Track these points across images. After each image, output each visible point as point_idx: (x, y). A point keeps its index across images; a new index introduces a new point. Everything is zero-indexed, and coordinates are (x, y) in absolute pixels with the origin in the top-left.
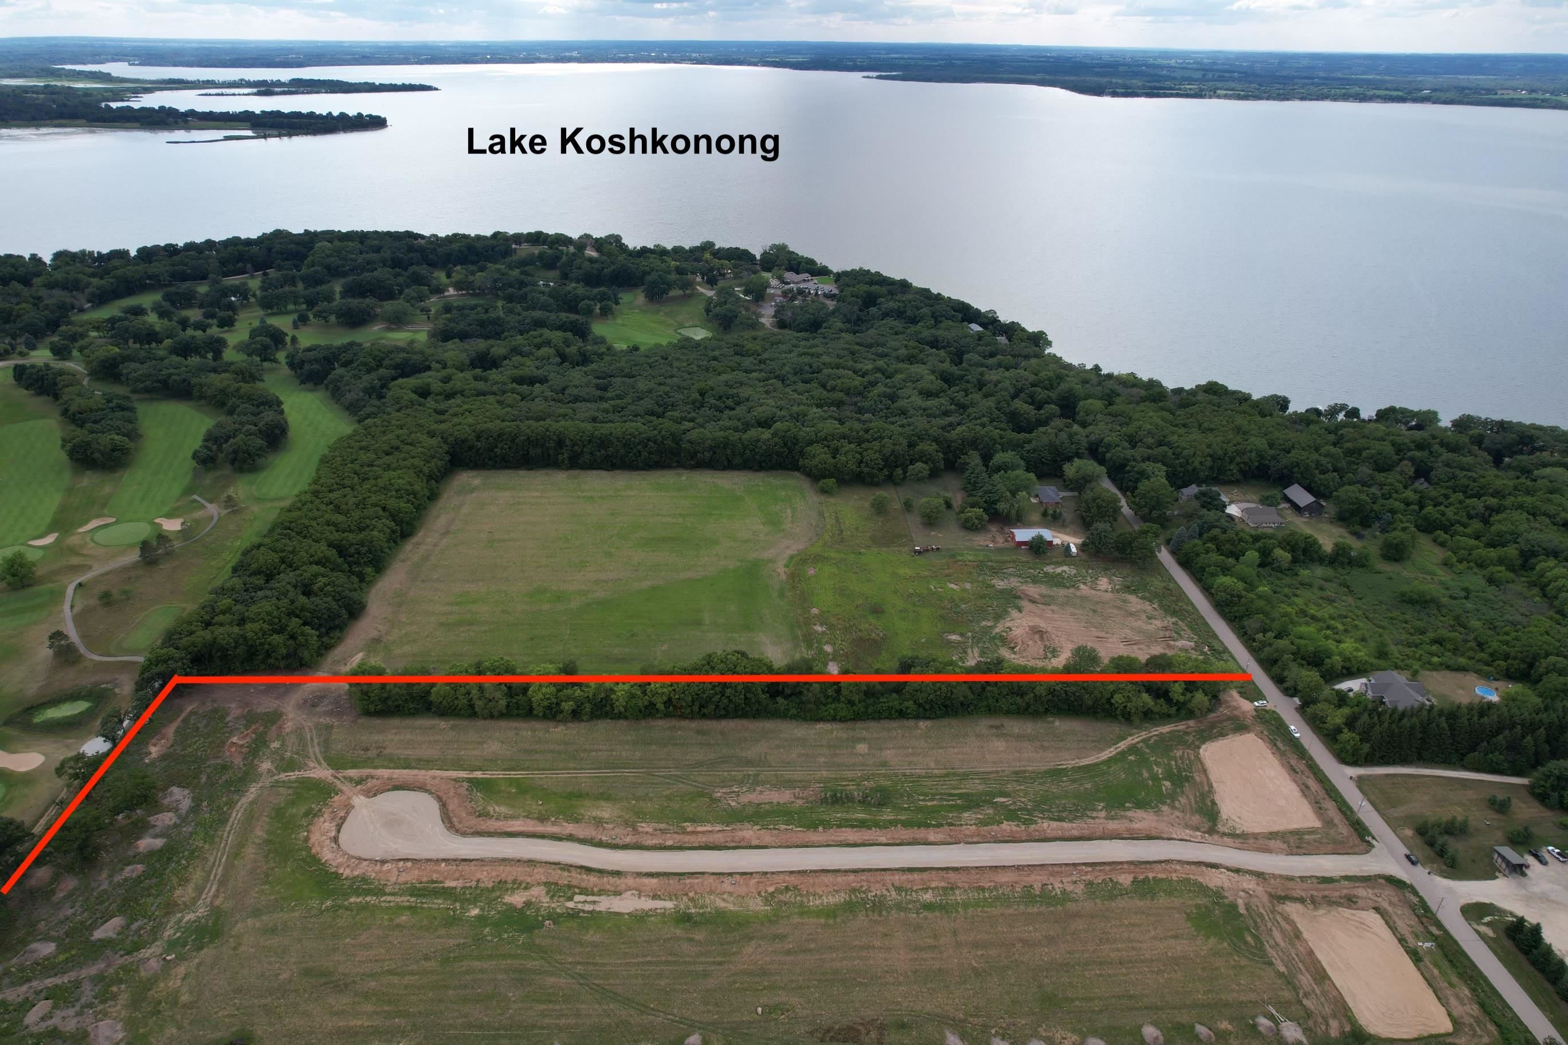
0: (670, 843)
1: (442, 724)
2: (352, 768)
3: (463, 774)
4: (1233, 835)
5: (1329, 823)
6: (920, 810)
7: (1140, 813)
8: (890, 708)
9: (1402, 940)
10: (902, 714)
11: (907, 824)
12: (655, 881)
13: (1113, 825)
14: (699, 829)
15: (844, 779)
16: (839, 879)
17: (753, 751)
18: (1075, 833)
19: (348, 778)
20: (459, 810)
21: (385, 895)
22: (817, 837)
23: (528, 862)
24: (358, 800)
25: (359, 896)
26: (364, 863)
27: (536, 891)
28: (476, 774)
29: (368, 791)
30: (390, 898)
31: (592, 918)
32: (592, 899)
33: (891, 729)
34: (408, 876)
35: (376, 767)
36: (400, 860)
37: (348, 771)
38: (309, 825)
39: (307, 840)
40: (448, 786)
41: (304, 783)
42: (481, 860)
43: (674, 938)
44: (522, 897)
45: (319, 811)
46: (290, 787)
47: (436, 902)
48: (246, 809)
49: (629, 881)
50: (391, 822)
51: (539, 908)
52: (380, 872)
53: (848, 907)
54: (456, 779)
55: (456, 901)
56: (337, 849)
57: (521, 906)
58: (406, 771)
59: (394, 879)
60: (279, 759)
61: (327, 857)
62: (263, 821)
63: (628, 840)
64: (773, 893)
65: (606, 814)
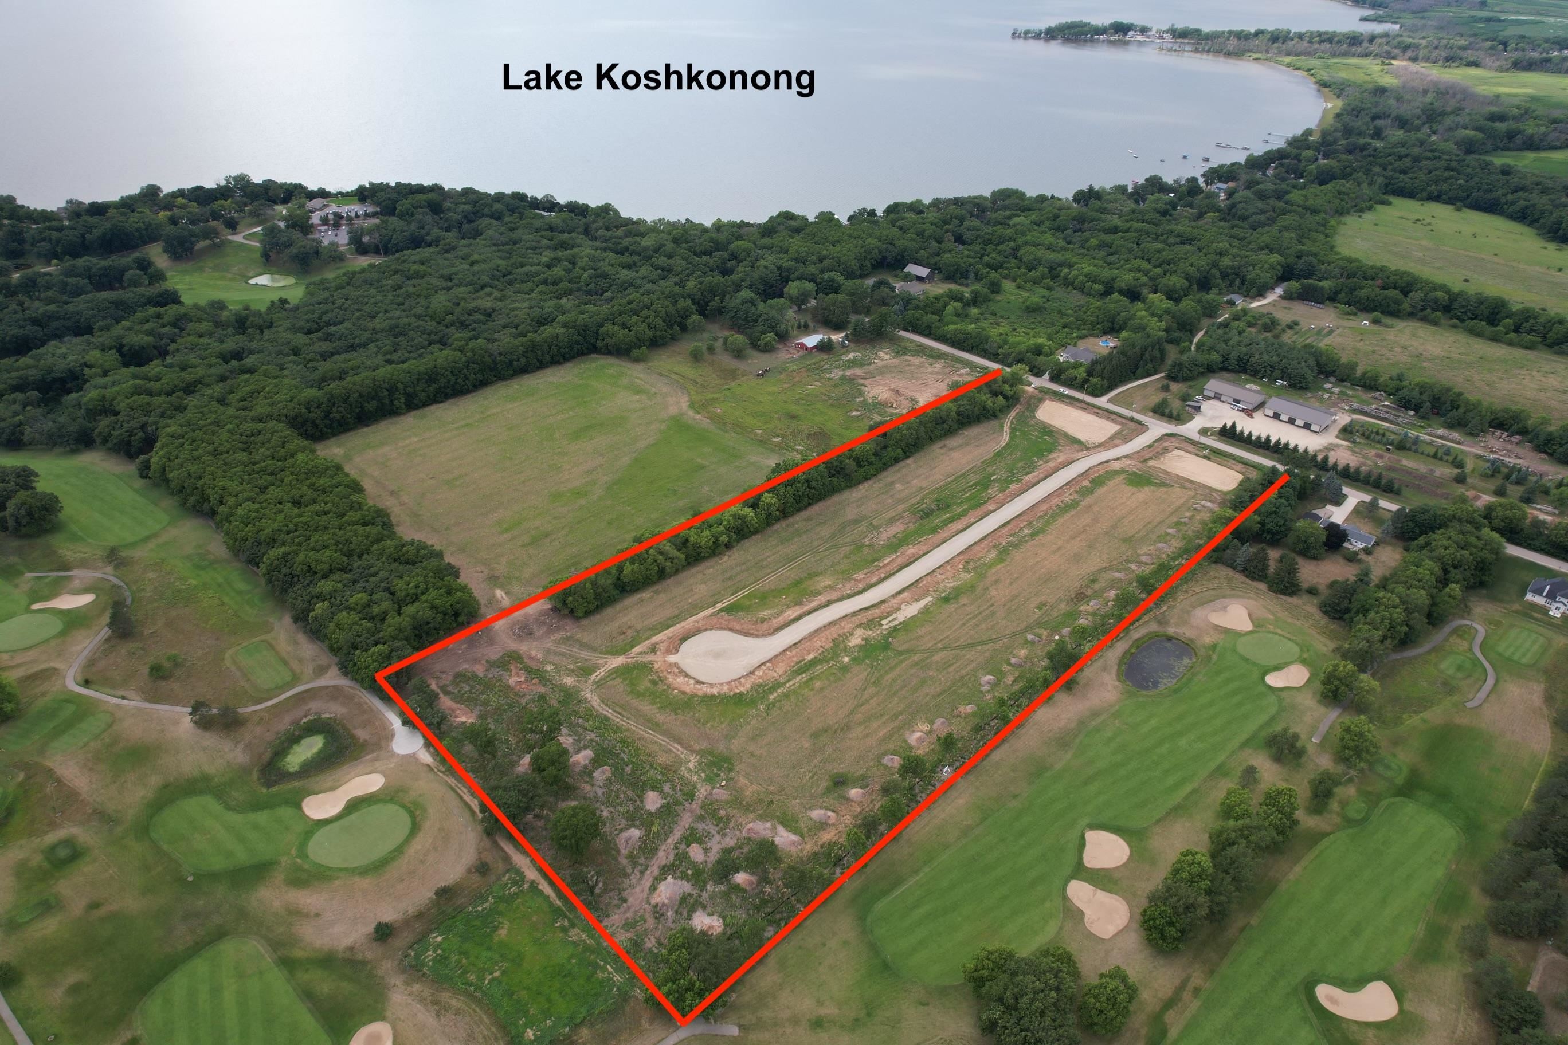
0: (883, 576)
1: (645, 595)
2: (633, 647)
3: (711, 611)
4: (1096, 447)
5: (1121, 424)
6: (968, 499)
7: (1053, 455)
8: (891, 458)
9: (1197, 455)
10: (897, 460)
11: (974, 507)
12: (906, 594)
13: (1052, 464)
14: (886, 562)
15: (914, 505)
16: (982, 545)
17: (851, 513)
18: (1042, 475)
19: (640, 653)
20: (745, 626)
21: (785, 684)
22: (944, 534)
23: (831, 624)
24: (672, 659)
25: (771, 693)
26: (742, 680)
27: (859, 632)
28: (719, 606)
29: (668, 652)
30: (791, 683)
31: (906, 626)
32: (890, 619)
33: (898, 471)
34: (781, 669)
35: (648, 638)
36: (760, 666)
37: (633, 650)
38: (669, 686)
39: (684, 693)
40: (714, 620)
41: (617, 672)
42: (804, 638)
43: (956, 609)
44: (856, 641)
45: (659, 677)
46: (613, 679)
47: (819, 669)
48: (607, 705)
49: (894, 602)
50: (718, 655)
51: (874, 638)
52: (760, 677)
53: (1004, 553)
54: (712, 615)
55: (827, 662)
56: (712, 685)
57: (863, 643)
58: (672, 629)
59: (775, 675)
60: (570, 673)
61: (715, 691)
62: (635, 702)
63: (861, 586)
64: (964, 567)
65: (828, 582)
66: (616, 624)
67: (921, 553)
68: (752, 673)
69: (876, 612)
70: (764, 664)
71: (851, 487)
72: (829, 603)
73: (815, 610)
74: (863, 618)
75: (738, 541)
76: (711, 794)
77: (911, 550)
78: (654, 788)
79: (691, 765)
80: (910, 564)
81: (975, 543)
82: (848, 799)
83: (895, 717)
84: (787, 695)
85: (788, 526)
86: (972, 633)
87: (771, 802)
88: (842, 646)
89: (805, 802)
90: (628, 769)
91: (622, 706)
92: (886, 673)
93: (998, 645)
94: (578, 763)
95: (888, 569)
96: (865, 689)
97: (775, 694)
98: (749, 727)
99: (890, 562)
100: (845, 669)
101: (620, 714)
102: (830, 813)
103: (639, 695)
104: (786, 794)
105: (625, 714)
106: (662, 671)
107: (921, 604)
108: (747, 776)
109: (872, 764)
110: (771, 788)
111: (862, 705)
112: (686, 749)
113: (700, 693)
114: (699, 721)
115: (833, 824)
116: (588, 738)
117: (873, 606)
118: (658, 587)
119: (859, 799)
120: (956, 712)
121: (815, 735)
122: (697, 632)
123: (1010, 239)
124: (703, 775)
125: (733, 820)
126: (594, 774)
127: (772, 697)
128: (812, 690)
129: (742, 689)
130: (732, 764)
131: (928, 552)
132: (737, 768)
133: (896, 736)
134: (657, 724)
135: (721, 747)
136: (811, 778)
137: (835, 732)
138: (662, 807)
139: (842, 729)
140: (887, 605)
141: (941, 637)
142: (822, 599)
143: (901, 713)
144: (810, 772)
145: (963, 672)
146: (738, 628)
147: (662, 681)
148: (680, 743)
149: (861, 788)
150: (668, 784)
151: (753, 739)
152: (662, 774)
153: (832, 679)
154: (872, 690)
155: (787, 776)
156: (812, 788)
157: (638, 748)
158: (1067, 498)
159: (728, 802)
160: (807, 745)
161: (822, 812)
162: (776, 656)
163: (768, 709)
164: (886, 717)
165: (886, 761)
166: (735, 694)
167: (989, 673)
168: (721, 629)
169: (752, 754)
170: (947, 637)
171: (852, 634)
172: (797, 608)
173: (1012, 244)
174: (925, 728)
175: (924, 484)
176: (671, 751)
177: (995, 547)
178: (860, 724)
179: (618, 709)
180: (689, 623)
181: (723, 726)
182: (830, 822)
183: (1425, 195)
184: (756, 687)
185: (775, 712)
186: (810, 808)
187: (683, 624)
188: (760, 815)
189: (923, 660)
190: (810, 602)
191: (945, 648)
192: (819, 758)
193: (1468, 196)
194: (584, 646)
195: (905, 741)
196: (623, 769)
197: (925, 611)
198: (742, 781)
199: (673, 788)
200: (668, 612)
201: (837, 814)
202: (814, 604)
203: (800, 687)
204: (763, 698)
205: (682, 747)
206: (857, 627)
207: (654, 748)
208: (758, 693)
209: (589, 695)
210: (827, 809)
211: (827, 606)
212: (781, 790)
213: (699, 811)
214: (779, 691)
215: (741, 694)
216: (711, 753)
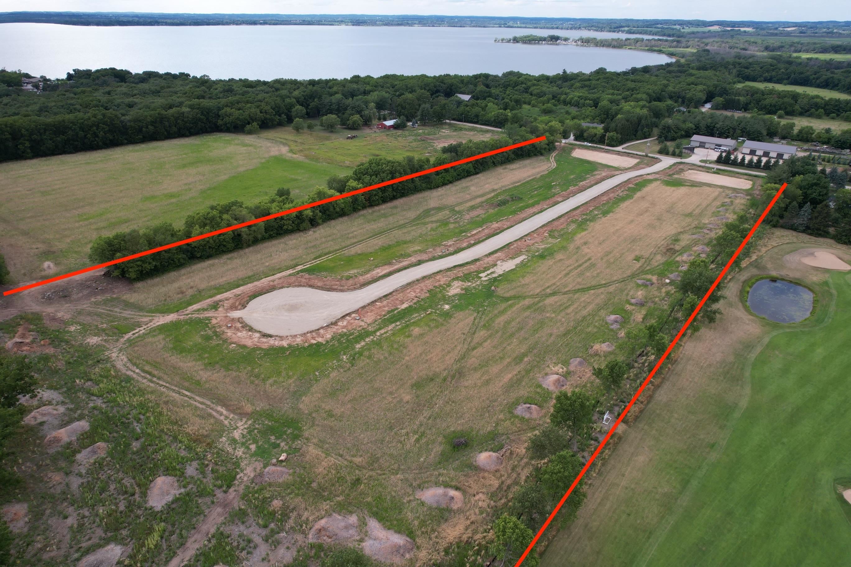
3: (290, 272)
4: (627, 169)
5: (640, 158)
6: (536, 195)
7: (596, 172)
9: (708, 172)
12: (501, 253)
14: (473, 233)
17: (432, 204)
19: (198, 310)
20: (328, 283)
21: (375, 332)
22: (523, 215)
23: (424, 278)
24: (236, 314)
25: (358, 342)
26: (322, 331)
27: (456, 284)
28: (300, 268)
29: (233, 307)
30: (382, 331)
31: (506, 277)
32: (489, 272)
33: (471, 180)
34: (369, 318)
35: (211, 297)
36: (343, 317)
37: (190, 308)
38: (225, 341)
39: (244, 347)
40: (293, 279)
41: (162, 329)
42: (396, 291)
43: (554, 263)
44: (455, 289)
45: (215, 332)
46: (154, 336)
47: (415, 316)
48: (134, 364)
49: (490, 259)
50: (293, 308)
51: (474, 288)
52: (344, 327)
53: (582, 225)
54: (290, 275)
55: (425, 310)
56: (281, 338)
57: (463, 292)
58: (241, 288)
59: (362, 324)
60: (98, 332)
61: (285, 343)
62: (175, 359)
63: (451, 249)
64: (550, 235)
65: (417, 248)
66: (176, 285)
67: (505, 227)
68: (335, 323)
69: (473, 267)
70: (348, 314)
71: (431, 189)
72: (419, 263)
73: (405, 268)
74: (460, 272)
75: (324, 221)
76: (261, 475)
77: (495, 225)
78: (168, 471)
79: (237, 435)
80: (498, 234)
81: (554, 220)
82: (477, 469)
83: (519, 359)
84: (378, 344)
85: (374, 212)
86: (579, 280)
87: (358, 481)
88: (439, 295)
89: (410, 477)
90: (136, 445)
91: (155, 365)
92: (496, 316)
93: (612, 289)
94: (57, 440)
95: (476, 237)
96: (474, 333)
97: (363, 343)
98: (326, 381)
99: (477, 233)
100: (447, 315)
101: (150, 373)
102: (452, 493)
103: (182, 351)
104: (381, 468)
105: (156, 373)
106: (220, 327)
107: (518, 260)
108: (320, 444)
109: (501, 416)
110: (357, 460)
111: (474, 349)
112: (233, 412)
113: (265, 346)
114: (257, 376)
115: (460, 511)
116: (91, 405)
117: (467, 263)
118: (235, 254)
119: (493, 467)
120: (591, 351)
121: (418, 385)
122: (271, 289)
123: (522, 83)
124: (253, 447)
125: (293, 515)
126: (79, 457)
127: (358, 346)
128: (409, 336)
129: (320, 340)
130: (300, 429)
131: (512, 227)
132: (306, 434)
133: (526, 380)
134: (198, 383)
135: (286, 407)
136: (417, 441)
137: (445, 380)
138: (176, 500)
139: (453, 377)
140: (481, 262)
141: (547, 285)
142: (413, 259)
143: (525, 355)
144: (415, 432)
145: (585, 312)
146: (320, 284)
147: (217, 336)
148: (224, 405)
149: (492, 450)
150: (195, 464)
151: (333, 394)
152: (189, 448)
153: (432, 324)
154: (482, 333)
155: (382, 441)
156: (419, 455)
157: (161, 413)
158: (620, 193)
159: (287, 486)
160: (407, 398)
161: (440, 491)
162: (363, 307)
163: (353, 360)
164: (508, 360)
165: (520, 410)
166: (311, 345)
167: (612, 313)
168: (300, 286)
169: (330, 414)
170: (554, 284)
171: (449, 285)
172: (386, 267)
173: (524, 85)
174: (559, 369)
175: (496, 187)
176: (210, 415)
177: (572, 222)
178: (475, 369)
179: (147, 368)
180: (265, 282)
181: (291, 381)
182: (455, 507)
183: (762, 78)
184: (337, 337)
185: (362, 363)
186: (420, 487)
187: (256, 283)
188: (339, 504)
189: (534, 304)
190: (400, 262)
191: (554, 294)
192: (426, 413)
193: (789, 78)
194: (128, 305)
195: (540, 386)
196: (127, 445)
197: (523, 265)
198: (312, 451)
199: (202, 470)
200: (242, 273)
201: (464, 492)
202: (405, 263)
203: (393, 334)
204: (347, 347)
205: (228, 409)
206: (454, 279)
207: (185, 412)
208: (340, 343)
209: (114, 355)
210: (447, 485)
211: (419, 264)
212: (374, 460)
213: (238, 504)
214: (367, 340)
215: (319, 345)
216: (269, 416)
